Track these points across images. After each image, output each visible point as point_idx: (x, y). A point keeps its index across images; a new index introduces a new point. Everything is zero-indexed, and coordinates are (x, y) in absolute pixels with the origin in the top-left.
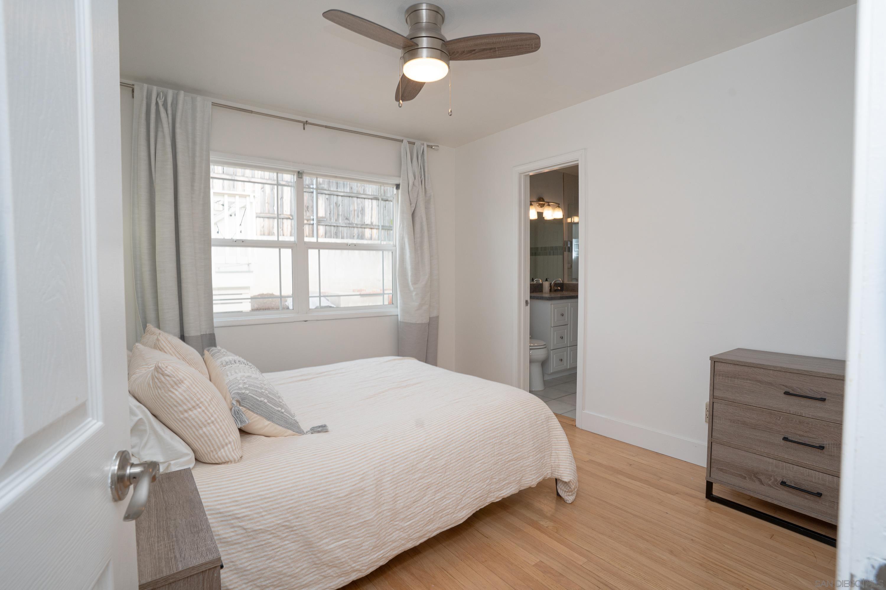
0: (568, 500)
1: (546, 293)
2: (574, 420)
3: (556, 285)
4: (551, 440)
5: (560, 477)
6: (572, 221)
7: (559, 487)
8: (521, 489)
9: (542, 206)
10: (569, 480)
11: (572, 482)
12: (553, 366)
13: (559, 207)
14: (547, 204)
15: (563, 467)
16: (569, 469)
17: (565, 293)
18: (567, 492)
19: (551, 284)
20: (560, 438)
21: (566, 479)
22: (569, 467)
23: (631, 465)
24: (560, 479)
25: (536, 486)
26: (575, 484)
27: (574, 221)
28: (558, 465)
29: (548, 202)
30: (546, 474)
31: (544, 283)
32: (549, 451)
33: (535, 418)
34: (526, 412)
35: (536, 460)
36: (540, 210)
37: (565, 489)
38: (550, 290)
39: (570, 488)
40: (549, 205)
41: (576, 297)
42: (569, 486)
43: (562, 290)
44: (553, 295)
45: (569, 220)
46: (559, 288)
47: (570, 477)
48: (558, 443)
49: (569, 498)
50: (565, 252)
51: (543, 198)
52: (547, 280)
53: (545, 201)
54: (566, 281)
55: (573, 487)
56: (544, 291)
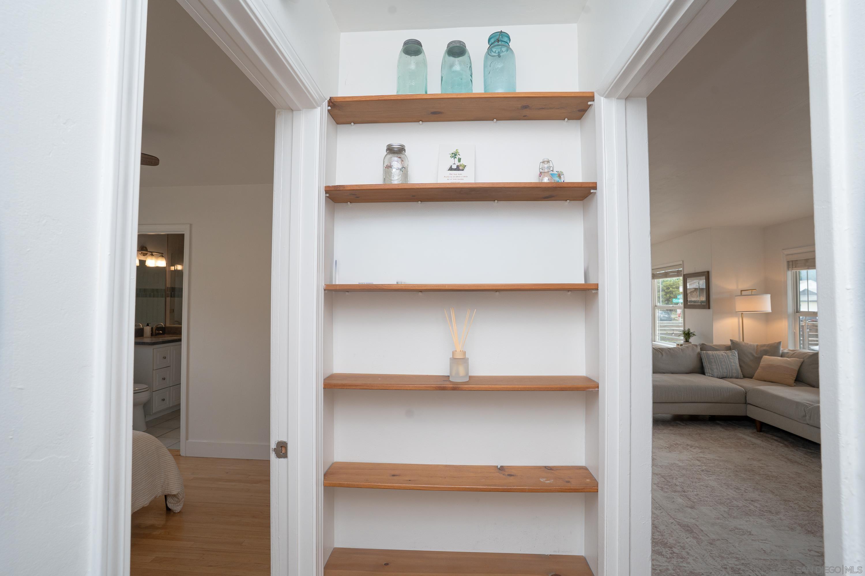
0: (176, 510)
1: (146, 338)
2: (179, 451)
3: (158, 329)
4: (161, 465)
5: (169, 492)
6: (175, 269)
7: (168, 502)
8: (134, 511)
9: (145, 255)
10: (177, 493)
11: (180, 493)
12: (157, 406)
13: (162, 256)
14: (150, 253)
15: (172, 484)
16: (178, 484)
17: (168, 338)
18: (176, 503)
19: (152, 328)
20: (168, 462)
21: (175, 493)
22: (176, 483)
23: (227, 473)
24: (170, 494)
25: (148, 504)
26: (182, 495)
27: (177, 269)
28: (167, 484)
29: (152, 252)
30: (157, 493)
31: (145, 328)
32: (160, 474)
33: (147, 450)
34: (138, 447)
35: (148, 483)
36: (143, 258)
37: (174, 502)
38: (152, 335)
39: (179, 499)
40: (152, 255)
41: (180, 340)
42: (176, 497)
43: (163, 333)
44: (154, 340)
45: (172, 268)
46: (161, 332)
47: (178, 490)
48: (167, 466)
49: (177, 508)
50: (167, 298)
51: (147, 247)
52: (148, 325)
53: (148, 251)
54: (168, 325)
55: (180, 497)
56: (145, 335)
